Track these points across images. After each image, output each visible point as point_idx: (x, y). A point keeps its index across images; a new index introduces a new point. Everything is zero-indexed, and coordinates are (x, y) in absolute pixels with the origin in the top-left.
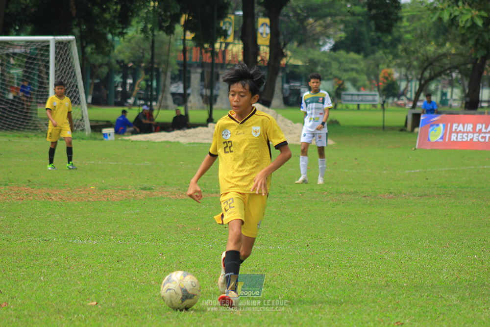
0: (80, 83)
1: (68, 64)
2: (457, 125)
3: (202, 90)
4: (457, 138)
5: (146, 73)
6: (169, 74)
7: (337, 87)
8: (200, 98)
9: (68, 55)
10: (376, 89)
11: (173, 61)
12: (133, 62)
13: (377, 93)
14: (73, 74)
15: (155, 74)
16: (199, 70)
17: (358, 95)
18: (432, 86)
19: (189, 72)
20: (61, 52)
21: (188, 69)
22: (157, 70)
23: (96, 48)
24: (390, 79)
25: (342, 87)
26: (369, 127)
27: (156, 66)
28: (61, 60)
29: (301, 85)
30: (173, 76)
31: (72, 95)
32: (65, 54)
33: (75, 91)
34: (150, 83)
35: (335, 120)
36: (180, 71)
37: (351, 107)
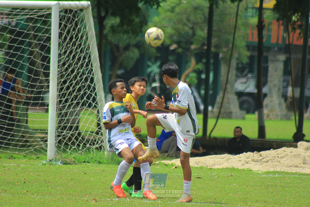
0: (98, 75)
1: (80, 45)
3: (286, 87)
5: (198, 61)
6: (234, 63)
8: (283, 100)
9: (79, 31)
11: (241, 43)
12: (179, 43)
14: (87, 60)
15: (212, 61)
16: (282, 57)
19: (267, 61)
20: (69, 26)
21: (265, 54)
22: (216, 55)
23: (122, 23)
27: (213, 49)
28: (68, 38)
30: (240, 66)
31: (85, 93)
32: (74, 30)
33: (89, 87)
34: (203, 76)
36: (251, 58)
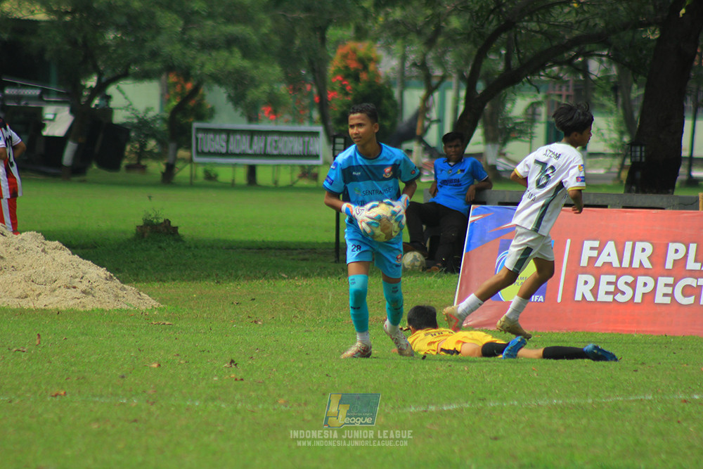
2: (596, 244)
4: (595, 291)
7: (174, 103)
10: (316, 115)
13: (319, 128)
17: (252, 133)
18: (518, 106)
24: (364, 76)
25: (192, 103)
26: (285, 249)
29: (45, 92)
35: (161, 221)
37: (225, 174)
